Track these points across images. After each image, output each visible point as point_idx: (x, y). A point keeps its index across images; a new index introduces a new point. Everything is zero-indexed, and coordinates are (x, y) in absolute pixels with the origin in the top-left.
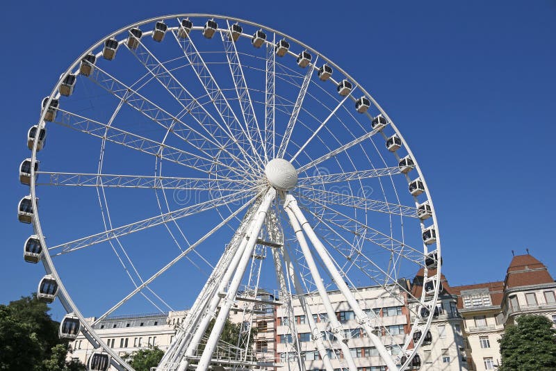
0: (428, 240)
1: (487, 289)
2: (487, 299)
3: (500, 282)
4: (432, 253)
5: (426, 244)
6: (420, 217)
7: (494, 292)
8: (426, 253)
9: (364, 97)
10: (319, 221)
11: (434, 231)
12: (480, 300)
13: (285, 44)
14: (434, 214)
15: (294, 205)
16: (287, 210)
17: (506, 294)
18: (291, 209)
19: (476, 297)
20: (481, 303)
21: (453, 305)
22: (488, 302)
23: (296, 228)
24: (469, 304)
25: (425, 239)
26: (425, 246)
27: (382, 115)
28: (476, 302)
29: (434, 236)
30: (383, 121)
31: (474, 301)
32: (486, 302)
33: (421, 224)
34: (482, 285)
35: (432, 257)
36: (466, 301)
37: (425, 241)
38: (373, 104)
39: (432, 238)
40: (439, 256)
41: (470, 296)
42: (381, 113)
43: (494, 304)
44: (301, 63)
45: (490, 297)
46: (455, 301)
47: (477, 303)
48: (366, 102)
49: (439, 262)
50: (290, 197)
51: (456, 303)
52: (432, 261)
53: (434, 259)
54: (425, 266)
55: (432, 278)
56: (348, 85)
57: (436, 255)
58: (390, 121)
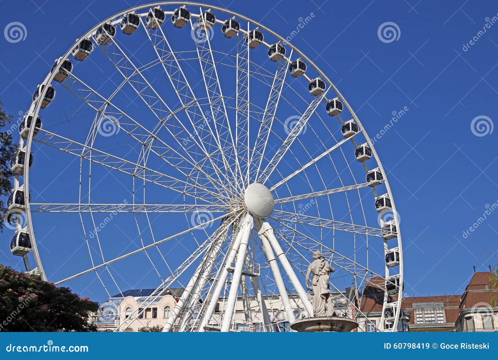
0: (391, 263)
1: (442, 304)
2: (441, 315)
3: (456, 296)
4: (394, 277)
5: (388, 266)
6: (384, 236)
7: (448, 308)
8: (388, 277)
9: (337, 99)
10: (290, 246)
11: (397, 254)
12: (433, 315)
13: (259, 35)
14: (399, 236)
15: (271, 234)
16: (263, 237)
17: (463, 314)
18: (267, 237)
19: (429, 312)
20: (433, 319)
21: (404, 323)
22: (442, 319)
23: (271, 256)
24: (421, 319)
25: (387, 261)
26: (386, 268)
27: (355, 121)
28: (428, 317)
29: (398, 260)
30: (355, 127)
31: (426, 316)
32: (439, 319)
33: (385, 244)
34: (436, 297)
35: (394, 282)
36: (418, 316)
37: (388, 264)
38: (346, 108)
39: (395, 261)
40: (401, 282)
41: (423, 310)
42: (353, 118)
43: (447, 321)
44: (273, 57)
45: (444, 312)
46: (407, 318)
47: (430, 319)
48: (339, 105)
49: (401, 288)
50: (266, 225)
51: (408, 321)
52: (394, 287)
53: (396, 285)
54: (386, 290)
55: (392, 305)
56: (321, 84)
57: (398, 280)
58: (362, 129)
